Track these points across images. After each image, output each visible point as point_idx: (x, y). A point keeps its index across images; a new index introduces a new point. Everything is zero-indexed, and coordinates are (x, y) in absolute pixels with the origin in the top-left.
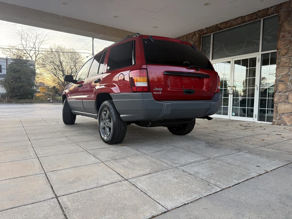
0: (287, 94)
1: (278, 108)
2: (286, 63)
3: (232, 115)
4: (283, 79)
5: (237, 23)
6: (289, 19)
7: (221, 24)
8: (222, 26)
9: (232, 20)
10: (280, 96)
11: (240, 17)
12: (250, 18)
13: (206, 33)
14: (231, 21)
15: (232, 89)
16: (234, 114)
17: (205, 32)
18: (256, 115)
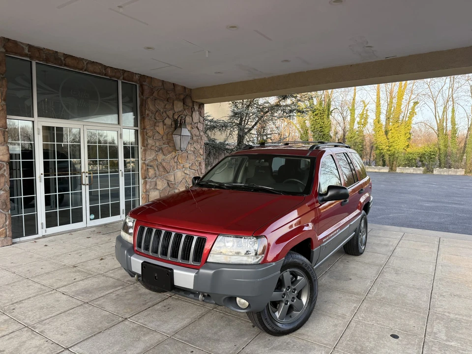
0: (155, 180)
1: (150, 196)
2: (153, 146)
3: (91, 220)
4: (152, 164)
5: (95, 70)
6: (151, 97)
7: (66, 56)
8: (68, 61)
9: (86, 60)
10: (151, 182)
11: (101, 64)
12: (114, 74)
13: (26, 55)
14: (84, 62)
15: (87, 176)
16: (93, 216)
17: (26, 51)
18: (123, 210)
